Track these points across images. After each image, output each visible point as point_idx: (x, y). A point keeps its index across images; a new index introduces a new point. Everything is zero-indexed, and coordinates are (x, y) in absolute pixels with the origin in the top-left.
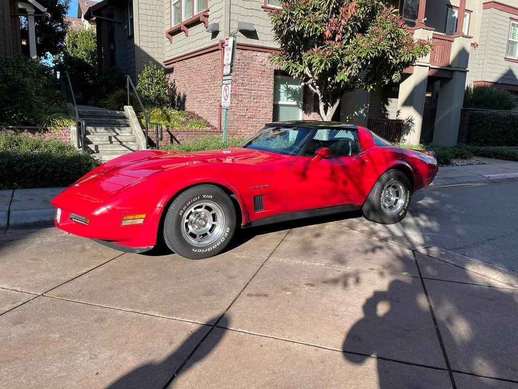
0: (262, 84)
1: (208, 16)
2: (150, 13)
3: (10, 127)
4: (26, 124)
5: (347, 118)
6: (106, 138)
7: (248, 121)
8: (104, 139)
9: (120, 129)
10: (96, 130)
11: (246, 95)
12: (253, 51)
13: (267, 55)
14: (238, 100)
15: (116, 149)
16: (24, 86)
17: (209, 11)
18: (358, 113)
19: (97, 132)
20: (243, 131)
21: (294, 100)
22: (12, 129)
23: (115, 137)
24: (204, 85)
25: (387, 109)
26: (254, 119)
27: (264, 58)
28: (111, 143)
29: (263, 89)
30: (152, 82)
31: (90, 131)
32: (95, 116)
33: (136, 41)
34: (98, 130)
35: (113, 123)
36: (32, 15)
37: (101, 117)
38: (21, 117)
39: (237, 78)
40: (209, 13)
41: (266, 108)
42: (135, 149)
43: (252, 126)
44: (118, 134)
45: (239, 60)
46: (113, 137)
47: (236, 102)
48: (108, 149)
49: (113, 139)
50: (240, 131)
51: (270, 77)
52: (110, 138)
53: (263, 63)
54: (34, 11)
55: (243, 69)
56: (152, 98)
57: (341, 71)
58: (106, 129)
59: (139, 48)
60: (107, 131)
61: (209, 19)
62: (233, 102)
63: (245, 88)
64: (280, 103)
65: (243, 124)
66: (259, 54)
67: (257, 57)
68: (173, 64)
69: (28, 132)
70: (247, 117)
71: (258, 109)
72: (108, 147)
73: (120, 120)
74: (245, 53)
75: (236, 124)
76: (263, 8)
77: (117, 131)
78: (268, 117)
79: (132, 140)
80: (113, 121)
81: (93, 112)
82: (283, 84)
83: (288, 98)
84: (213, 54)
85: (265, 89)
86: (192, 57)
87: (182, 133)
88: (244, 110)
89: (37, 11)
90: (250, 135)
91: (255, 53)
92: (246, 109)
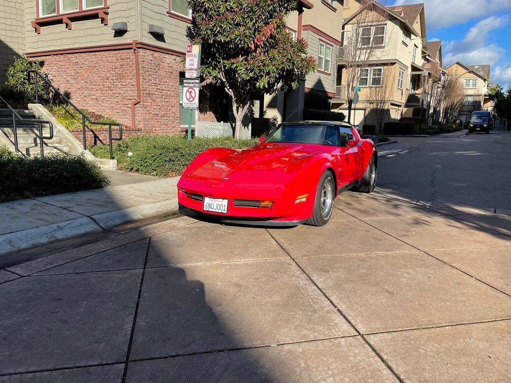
0: (170, 84)
1: (107, 13)
6: (31, 140)
7: (160, 119)
8: (29, 142)
11: (158, 95)
13: (174, 57)
14: (152, 99)
17: (108, 8)
20: (157, 129)
24: (104, 82)
25: (254, 109)
26: (166, 118)
27: (171, 60)
28: (36, 145)
29: (172, 90)
34: (17, 131)
40: (109, 11)
41: (174, 107)
43: (164, 124)
45: (151, 61)
46: (38, 139)
47: (150, 101)
49: (38, 141)
50: (155, 130)
51: (176, 78)
52: (35, 140)
53: (171, 65)
55: (155, 69)
58: (24, 130)
60: (25, 133)
61: (109, 17)
63: (157, 87)
65: (157, 122)
66: (167, 56)
67: (165, 59)
68: (44, 58)
70: (160, 115)
71: (169, 108)
74: (156, 54)
75: (151, 122)
76: (168, 13)
78: (177, 115)
84: (118, 52)
85: (173, 89)
86: (81, 53)
87: (105, 132)
88: (157, 109)
90: (163, 132)
91: (163, 55)
92: (159, 108)
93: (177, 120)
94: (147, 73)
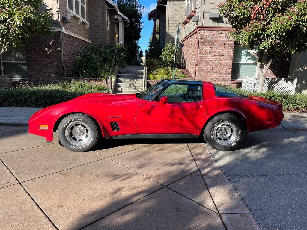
0: (224, 51)
1: (196, 12)
2: (175, 13)
3: (86, 78)
4: (93, 77)
5: (294, 72)
6: (128, 85)
7: (213, 75)
8: (127, 85)
9: (137, 80)
10: (125, 80)
11: (212, 59)
12: (219, 30)
15: (131, 91)
16: (93, 59)
17: (196, 8)
18: (302, 69)
19: (125, 81)
21: (253, 61)
22: (86, 79)
23: (132, 84)
26: (218, 74)
28: (131, 87)
29: (225, 54)
30: (169, 52)
31: (122, 81)
32: (128, 73)
33: (167, 30)
34: (126, 80)
35: (135, 76)
36: (121, 21)
37: (131, 73)
38: (91, 74)
39: (206, 48)
40: (196, 10)
41: (226, 66)
42: (141, 91)
43: (216, 78)
44: (136, 83)
45: (208, 37)
46: (131, 84)
47: (205, 63)
48: (127, 90)
49: (132, 85)
51: (230, 46)
52: (130, 84)
53: (226, 38)
54: (121, 19)
55: (211, 42)
56: (168, 62)
57: (264, 41)
58: (130, 80)
59: (168, 34)
60: (130, 81)
62: (203, 63)
63: (212, 54)
64: (240, 62)
65: (209, 77)
66: (223, 32)
67: (221, 34)
68: (184, 42)
69: (93, 81)
70: (212, 72)
71: (221, 67)
72: (127, 89)
73: (139, 75)
74: (213, 32)
75: (204, 77)
77: (135, 81)
78: (228, 72)
79: (141, 86)
80: (135, 75)
81: (127, 71)
82: (244, 50)
83: (247, 59)
85: (227, 54)
88: (210, 68)
89: (123, 19)
91: (220, 32)
92: (211, 67)
93: (229, 75)
94: (204, 45)
